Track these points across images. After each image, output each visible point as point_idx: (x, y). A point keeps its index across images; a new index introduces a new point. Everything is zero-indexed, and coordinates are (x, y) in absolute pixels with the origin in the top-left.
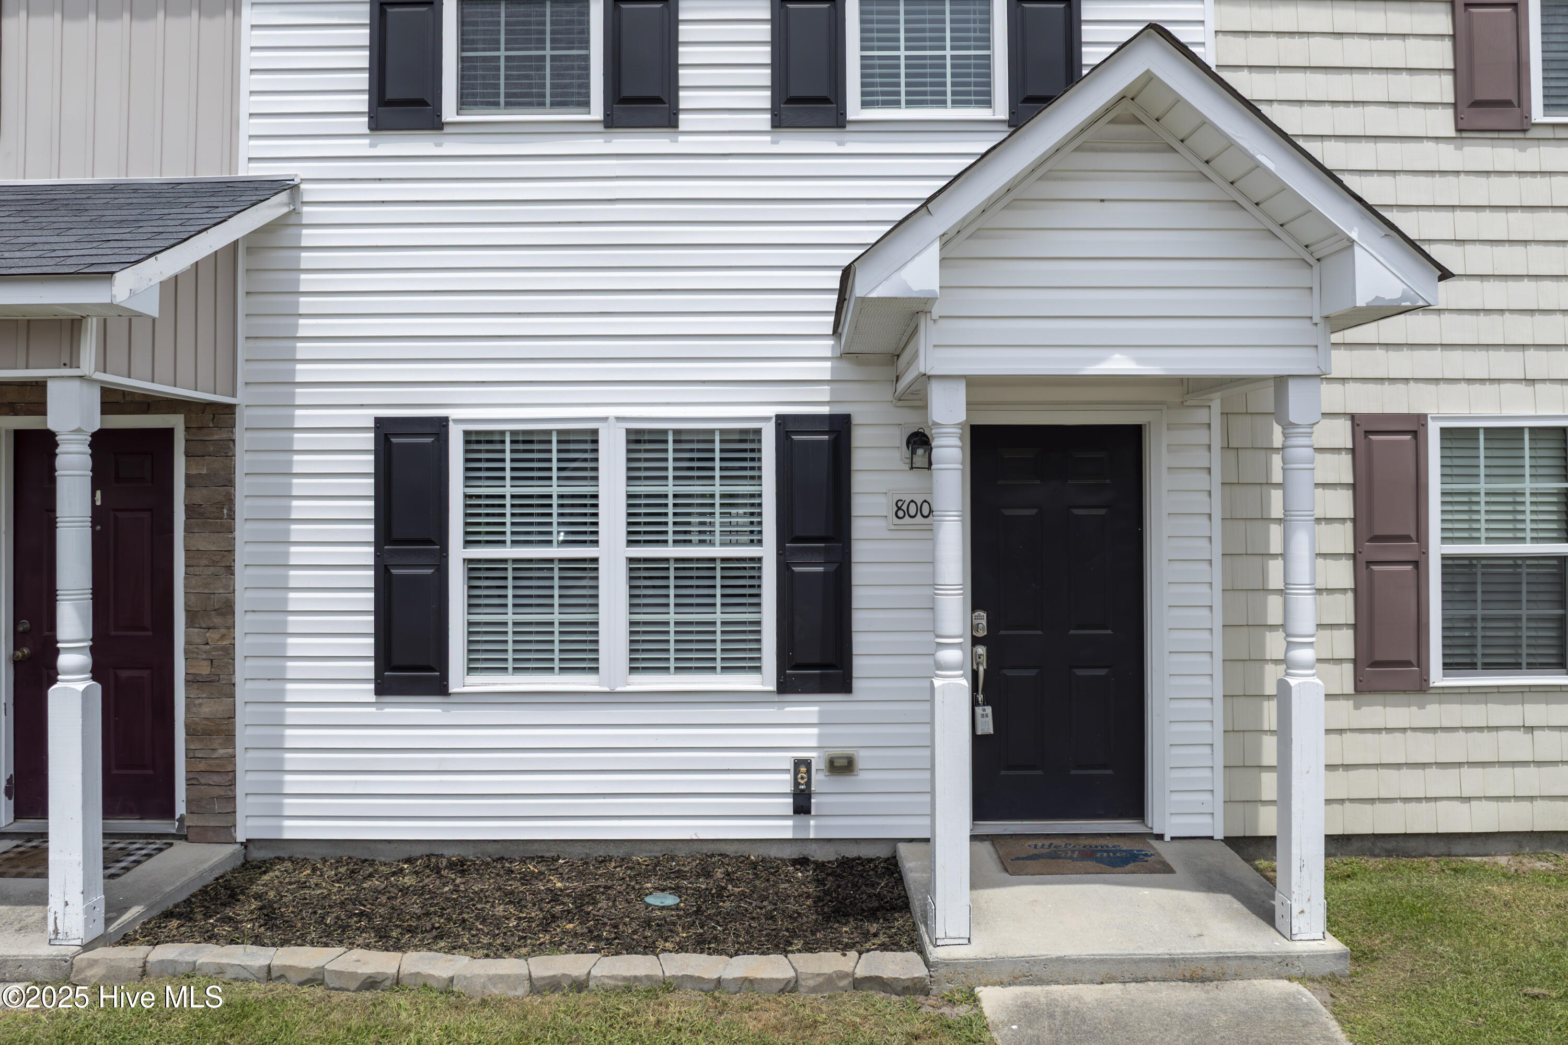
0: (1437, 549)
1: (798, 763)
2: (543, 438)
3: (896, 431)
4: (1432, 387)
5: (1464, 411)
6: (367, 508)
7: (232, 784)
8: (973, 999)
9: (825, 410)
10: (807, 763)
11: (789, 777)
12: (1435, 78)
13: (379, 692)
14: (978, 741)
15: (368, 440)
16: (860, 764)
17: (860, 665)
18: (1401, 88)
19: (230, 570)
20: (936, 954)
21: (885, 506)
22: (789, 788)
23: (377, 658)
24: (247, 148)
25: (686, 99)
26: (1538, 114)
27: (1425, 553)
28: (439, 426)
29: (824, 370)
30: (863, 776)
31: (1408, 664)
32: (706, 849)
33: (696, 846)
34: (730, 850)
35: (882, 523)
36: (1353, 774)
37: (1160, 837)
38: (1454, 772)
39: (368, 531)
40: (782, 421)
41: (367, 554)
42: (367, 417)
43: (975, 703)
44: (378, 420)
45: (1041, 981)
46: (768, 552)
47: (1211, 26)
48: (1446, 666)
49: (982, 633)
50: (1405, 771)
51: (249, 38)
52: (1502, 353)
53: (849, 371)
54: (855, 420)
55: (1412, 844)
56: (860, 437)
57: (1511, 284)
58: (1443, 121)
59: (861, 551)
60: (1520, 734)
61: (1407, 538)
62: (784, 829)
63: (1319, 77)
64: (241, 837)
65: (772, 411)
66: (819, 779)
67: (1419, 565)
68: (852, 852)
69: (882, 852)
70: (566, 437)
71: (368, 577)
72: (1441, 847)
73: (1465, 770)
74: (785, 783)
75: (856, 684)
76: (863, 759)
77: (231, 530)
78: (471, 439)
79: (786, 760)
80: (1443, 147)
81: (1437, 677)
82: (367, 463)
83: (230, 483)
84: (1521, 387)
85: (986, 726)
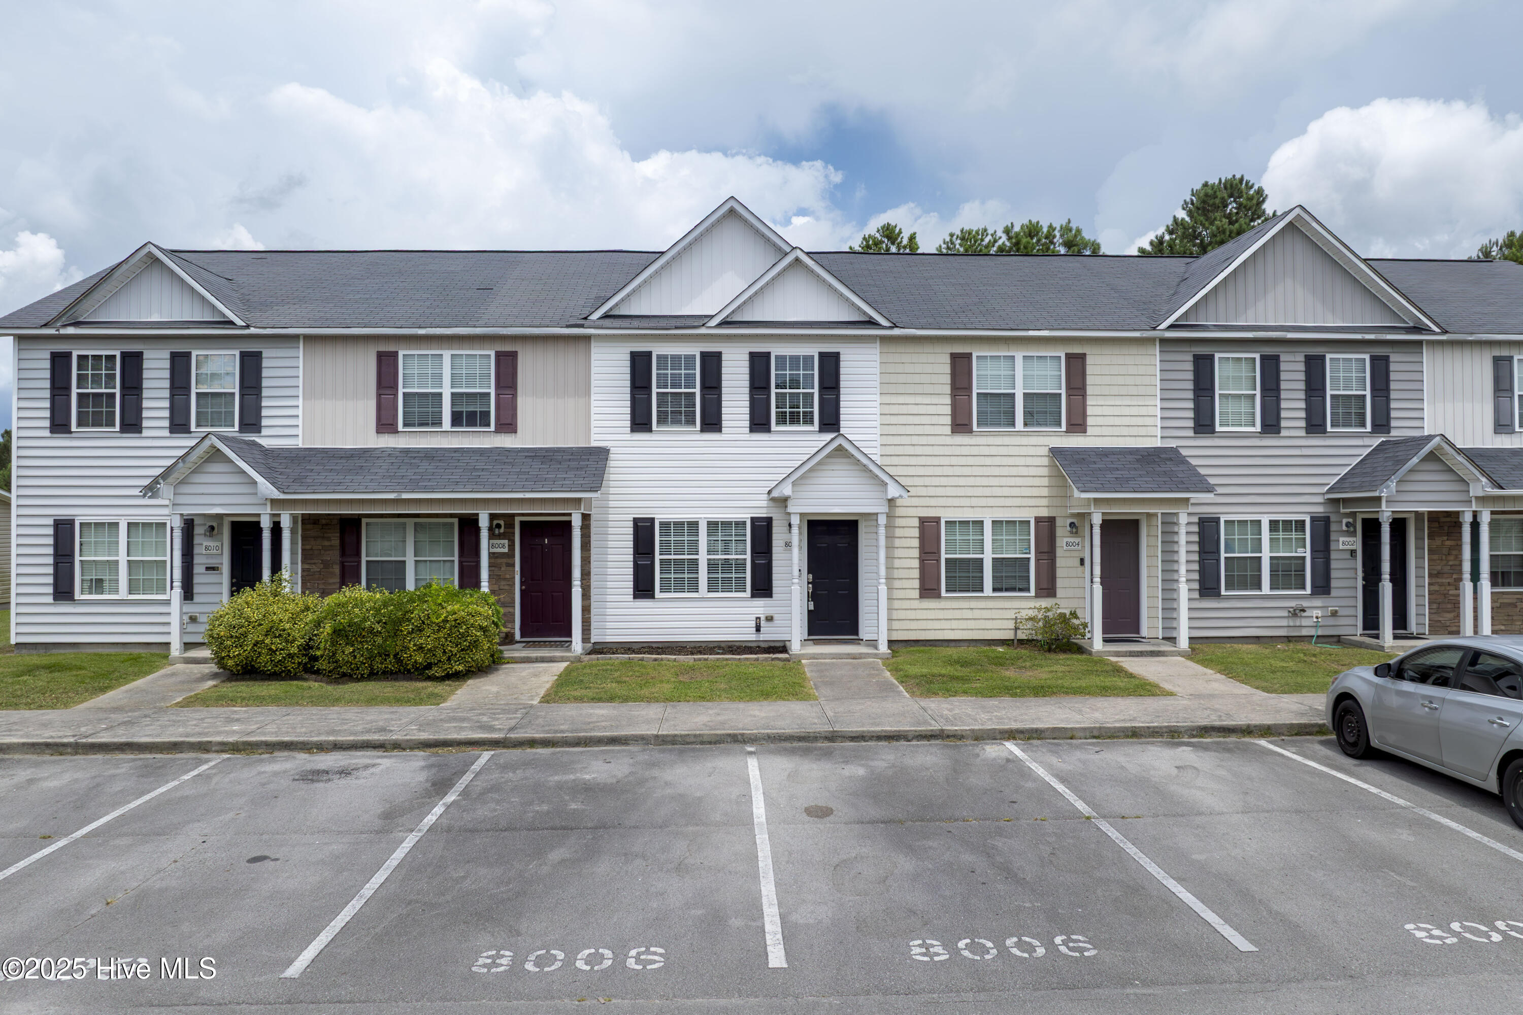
0: (944, 556)
1: (757, 618)
2: (682, 523)
3: (785, 522)
4: (943, 508)
5: (952, 516)
6: (631, 544)
7: (590, 625)
8: (800, 661)
9: (765, 515)
10: (759, 618)
11: (754, 622)
12: (945, 417)
13: (634, 598)
14: (809, 612)
15: (631, 524)
16: (775, 618)
17: (775, 590)
18: (935, 420)
19: (590, 562)
20: (791, 653)
21: (782, 543)
22: (754, 625)
23: (634, 588)
24: (594, 437)
25: (724, 423)
26: (975, 428)
27: (940, 557)
28: (652, 520)
29: (765, 504)
30: (776, 622)
31: (935, 590)
32: (730, 644)
33: (727, 643)
34: (737, 644)
35: (781, 548)
36: (919, 622)
37: (862, 640)
38: (949, 621)
39: (631, 551)
40: (752, 519)
41: (631, 558)
42: (631, 517)
43: (808, 601)
44: (634, 518)
45: (817, 659)
46: (748, 557)
47: (879, 402)
48: (946, 591)
49: (811, 581)
50: (934, 621)
51: (593, 404)
52: (964, 499)
53: (771, 504)
54: (774, 518)
55: (937, 643)
56: (775, 523)
57: (967, 478)
58: (948, 430)
59: (775, 556)
60: (969, 610)
61: (935, 553)
62: (753, 637)
63: (911, 417)
64: (592, 642)
65: (749, 516)
66: (763, 623)
67: (938, 561)
68: (772, 644)
69: (781, 644)
70: (689, 523)
71: (631, 564)
72: (946, 644)
73: (953, 621)
74: (753, 624)
75: (774, 595)
76: (776, 617)
77: (590, 550)
78: (661, 523)
79: (753, 617)
80: (947, 437)
81: (944, 593)
82: (631, 531)
83: (590, 537)
84: (970, 509)
85: (812, 608)
